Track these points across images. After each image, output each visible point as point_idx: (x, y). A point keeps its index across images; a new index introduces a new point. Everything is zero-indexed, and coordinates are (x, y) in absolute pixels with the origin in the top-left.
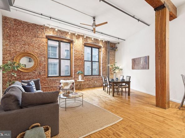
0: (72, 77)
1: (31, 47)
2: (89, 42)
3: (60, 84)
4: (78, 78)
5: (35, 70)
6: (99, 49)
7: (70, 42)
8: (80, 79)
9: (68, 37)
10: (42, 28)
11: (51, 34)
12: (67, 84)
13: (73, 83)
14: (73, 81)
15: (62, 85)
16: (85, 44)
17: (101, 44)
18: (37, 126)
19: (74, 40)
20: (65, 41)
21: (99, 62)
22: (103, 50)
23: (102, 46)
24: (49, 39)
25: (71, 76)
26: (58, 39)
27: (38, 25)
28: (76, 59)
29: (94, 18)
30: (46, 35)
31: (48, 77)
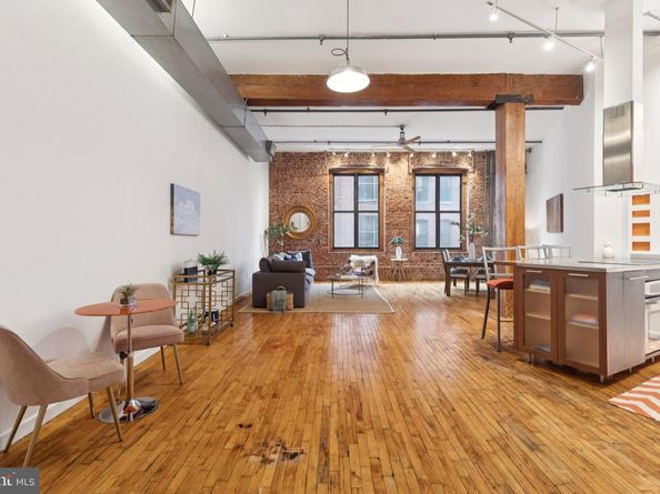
0: (382, 250)
1: (306, 196)
2: (428, 163)
3: (350, 262)
4: (394, 253)
5: (312, 236)
6: (461, 175)
7: (380, 172)
8: (399, 255)
9: (373, 164)
10: (323, 156)
11: (337, 164)
12: (360, 263)
13: (373, 263)
14: (374, 258)
15: (352, 264)
16: (413, 171)
17: (464, 165)
18: (281, 289)
19: (386, 167)
20: (367, 172)
21: (460, 212)
22: (472, 178)
23: (470, 168)
24: (335, 175)
25: (379, 249)
26: (353, 172)
27: (316, 154)
28: (391, 211)
29: (402, 127)
30: (328, 168)
31: (334, 249)
